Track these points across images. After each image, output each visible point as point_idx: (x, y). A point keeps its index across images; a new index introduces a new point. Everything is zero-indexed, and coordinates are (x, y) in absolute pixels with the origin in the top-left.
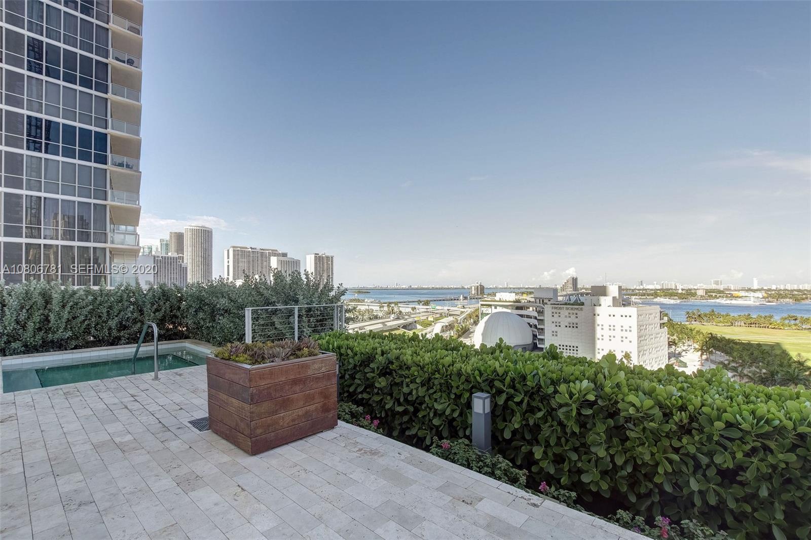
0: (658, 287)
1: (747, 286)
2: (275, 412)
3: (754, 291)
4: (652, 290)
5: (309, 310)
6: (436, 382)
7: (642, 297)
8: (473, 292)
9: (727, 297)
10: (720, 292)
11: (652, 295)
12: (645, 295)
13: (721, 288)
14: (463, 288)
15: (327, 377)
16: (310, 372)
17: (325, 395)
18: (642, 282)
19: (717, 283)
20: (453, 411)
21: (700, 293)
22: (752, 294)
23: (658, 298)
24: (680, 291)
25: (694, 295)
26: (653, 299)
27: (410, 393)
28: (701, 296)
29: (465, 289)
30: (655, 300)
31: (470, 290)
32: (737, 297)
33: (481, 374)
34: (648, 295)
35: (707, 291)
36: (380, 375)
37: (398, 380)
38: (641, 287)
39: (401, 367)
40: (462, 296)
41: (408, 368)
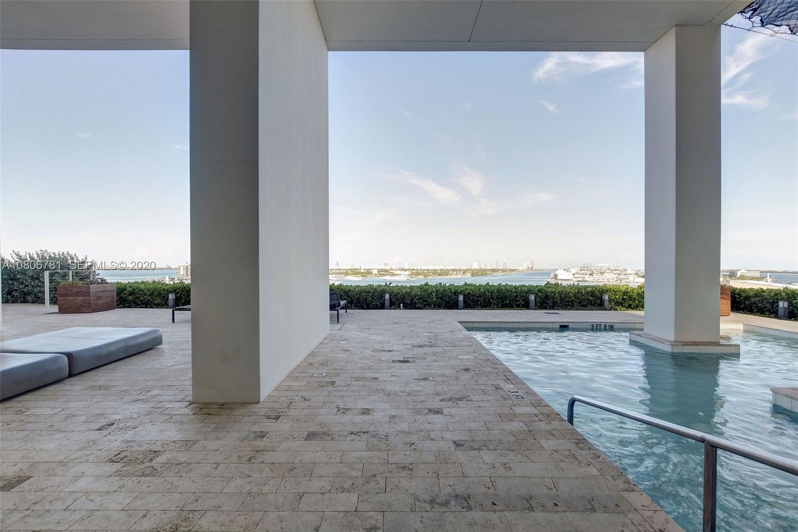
0: (349, 268)
1: (402, 267)
2: (97, 300)
3: (405, 270)
4: (344, 270)
5: (77, 273)
6: (155, 294)
7: (337, 276)
8: (182, 273)
9: (390, 275)
10: (386, 271)
11: (344, 274)
12: (339, 274)
13: (388, 268)
14: (169, 268)
15: (113, 291)
16: (108, 289)
17: (113, 297)
18: (338, 263)
19: (385, 264)
20: (162, 302)
21: (375, 272)
22: (403, 272)
23: (348, 276)
24: (362, 271)
25: (371, 273)
26: (344, 277)
27: (144, 299)
28: (375, 274)
29: (171, 269)
30: (346, 278)
31: (178, 271)
32: (396, 275)
33: (172, 288)
34: (341, 274)
35: (379, 271)
36: (129, 295)
37: (138, 296)
38: (337, 268)
39: (139, 291)
40: (167, 277)
41: (143, 291)
